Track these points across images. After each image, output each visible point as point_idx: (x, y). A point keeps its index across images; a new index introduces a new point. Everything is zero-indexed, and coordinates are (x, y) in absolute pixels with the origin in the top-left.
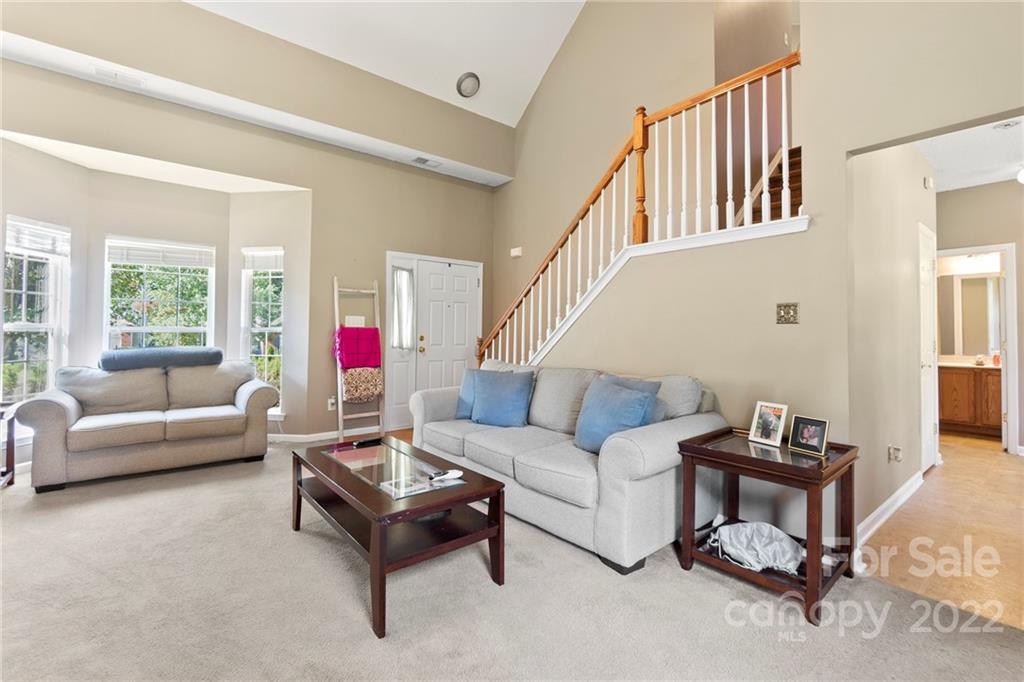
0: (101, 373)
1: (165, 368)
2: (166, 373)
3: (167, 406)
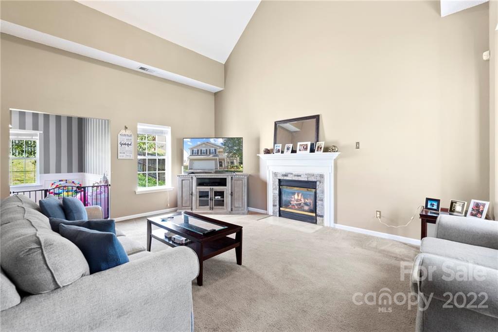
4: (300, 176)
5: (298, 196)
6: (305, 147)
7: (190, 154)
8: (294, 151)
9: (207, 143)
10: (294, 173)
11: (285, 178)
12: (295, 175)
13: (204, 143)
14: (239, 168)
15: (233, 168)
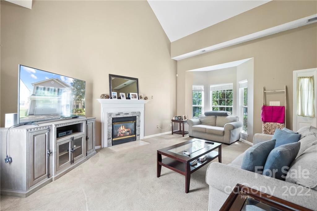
0: (204, 116)
1: (216, 116)
2: (216, 117)
3: (215, 125)
4: (128, 114)
5: (123, 128)
6: (135, 96)
7: (32, 93)
8: (128, 98)
9: (57, 80)
10: (124, 112)
11: (118, 116)
12: (125, 114)
13: (52, 80)
14: (82, 112)
15: (78, 112)
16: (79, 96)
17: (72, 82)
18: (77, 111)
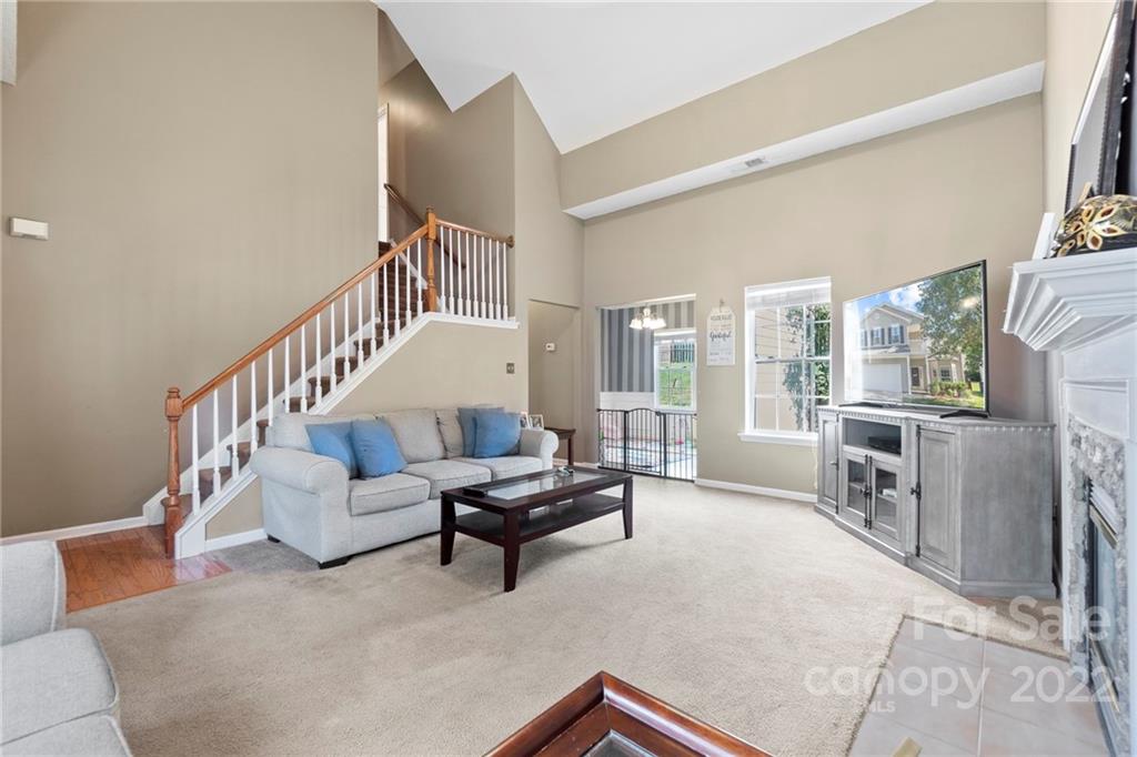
9: (884, 306)
13: (876, 311)
14: (967, 395)
15: (949, 394)
16: (946, 339)
17: (919, 299)
18: (947, 389)
